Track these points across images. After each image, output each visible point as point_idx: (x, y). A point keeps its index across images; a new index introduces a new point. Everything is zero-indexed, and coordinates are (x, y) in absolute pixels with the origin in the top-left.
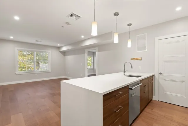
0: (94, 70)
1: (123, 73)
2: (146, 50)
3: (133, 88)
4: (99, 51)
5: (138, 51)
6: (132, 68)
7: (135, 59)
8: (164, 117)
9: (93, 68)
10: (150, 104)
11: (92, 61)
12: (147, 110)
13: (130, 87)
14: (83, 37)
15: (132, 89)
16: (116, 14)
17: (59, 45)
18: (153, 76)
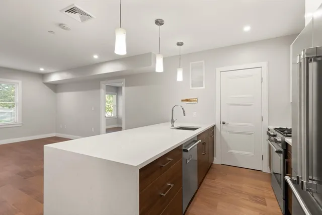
0: (118, 119)
1: (170, 124)
2: (204, 87)
3: (188, 149)
4: (127, 85)
5: (192, 87)
6: (184, 115)
7: (187, 100)
8: (231, 188)
9: (115, 115)
10: (210, 171)
11: (115, 104)
12: (207, 181)
13: (183, 148)
14: (96, 57)
15: (186, 151)
16: (159, 22)
17: (42, 69)
18: (214, 127)
